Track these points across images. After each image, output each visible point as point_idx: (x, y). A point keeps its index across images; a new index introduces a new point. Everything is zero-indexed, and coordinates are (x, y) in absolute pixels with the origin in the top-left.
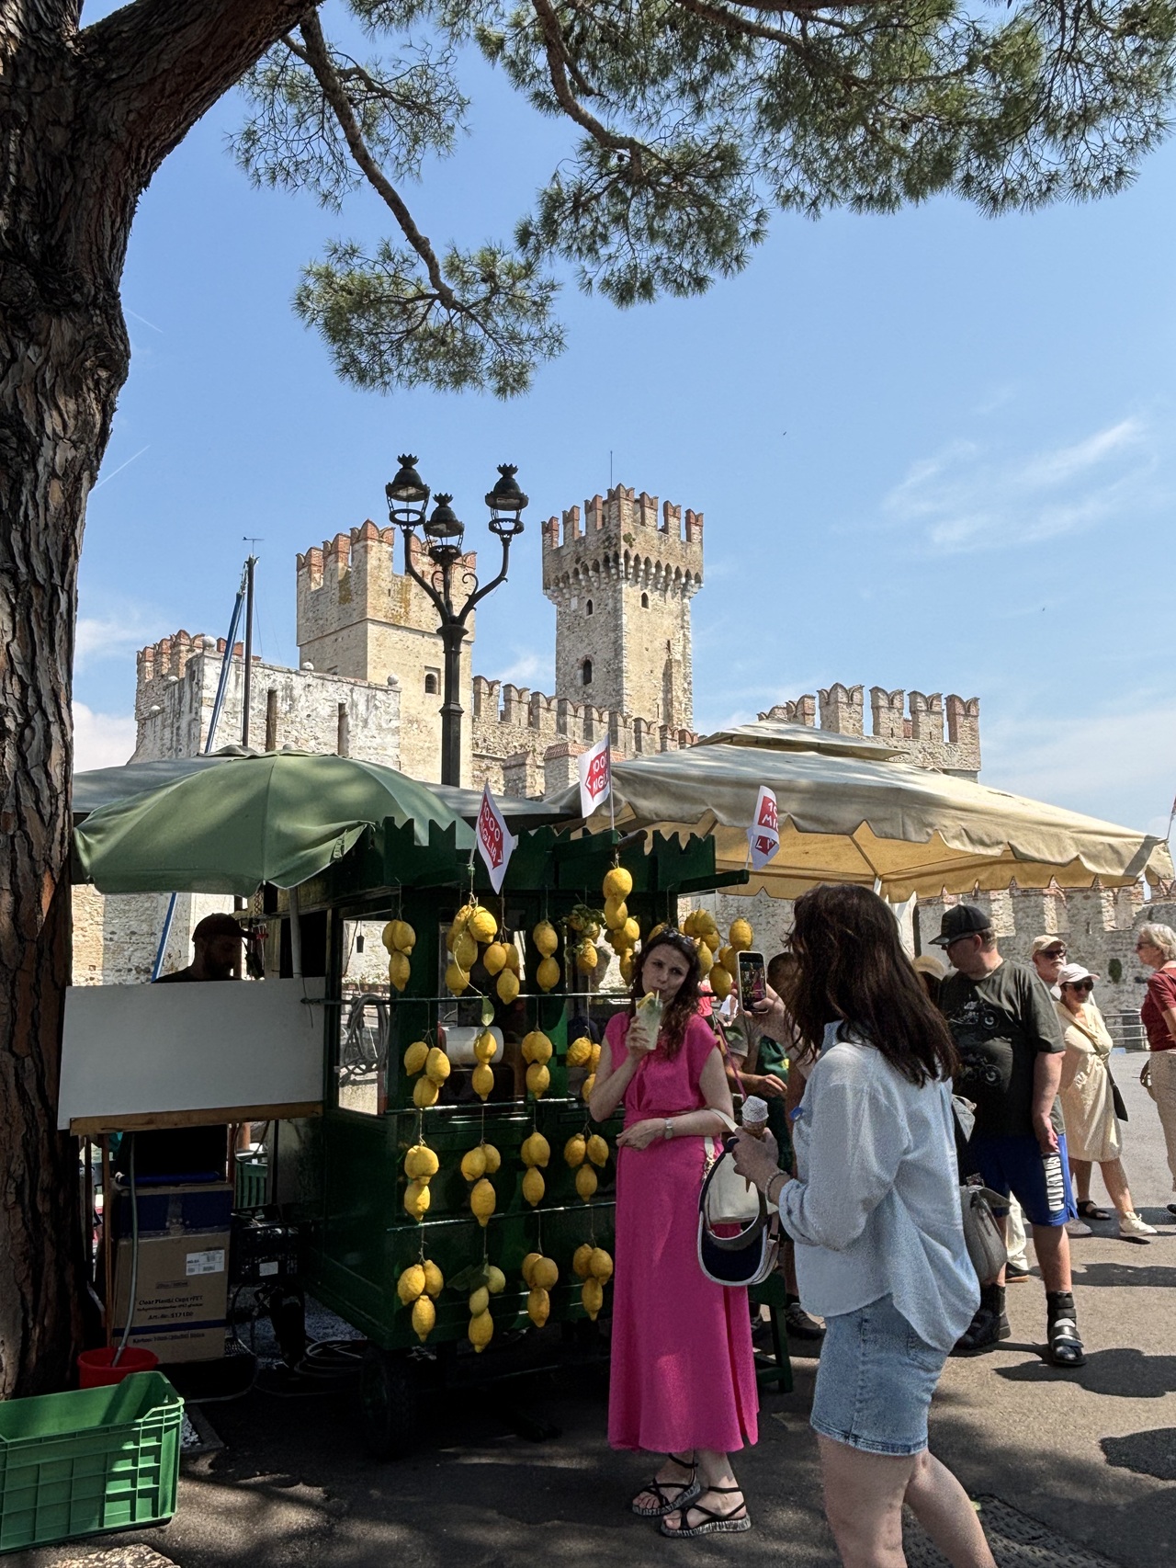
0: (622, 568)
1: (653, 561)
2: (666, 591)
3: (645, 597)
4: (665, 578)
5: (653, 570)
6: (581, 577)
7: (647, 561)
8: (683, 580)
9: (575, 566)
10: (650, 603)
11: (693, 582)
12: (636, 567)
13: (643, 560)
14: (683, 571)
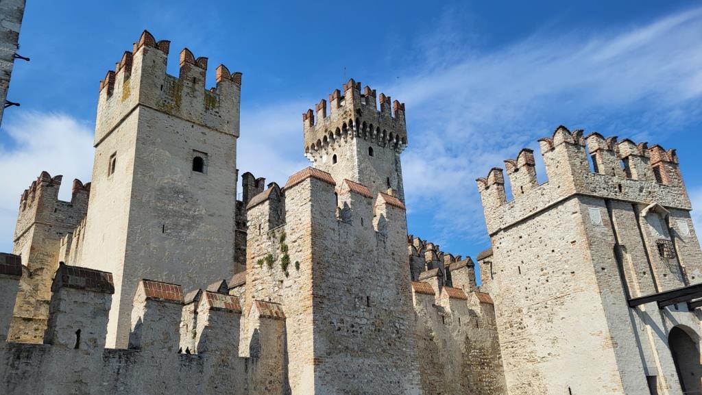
0: (354, 129)
1: (375, 125)
2: (384, 147)
3: (371, 150)
4: (384, 138)
5: (375, 132)
6: (328, 140)
7: (371, 126)
8: (395, 140)
9: (324, 134)
10: (374, 153)
11: (401, 142)
12: (364, 129)
13: (368, 125)
14: (394, 135)
